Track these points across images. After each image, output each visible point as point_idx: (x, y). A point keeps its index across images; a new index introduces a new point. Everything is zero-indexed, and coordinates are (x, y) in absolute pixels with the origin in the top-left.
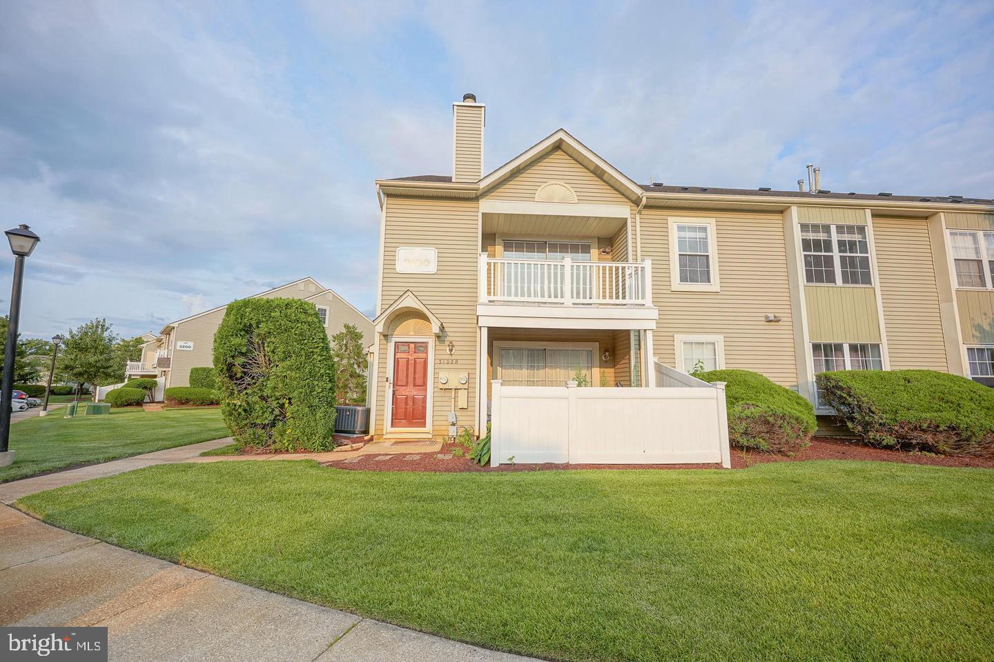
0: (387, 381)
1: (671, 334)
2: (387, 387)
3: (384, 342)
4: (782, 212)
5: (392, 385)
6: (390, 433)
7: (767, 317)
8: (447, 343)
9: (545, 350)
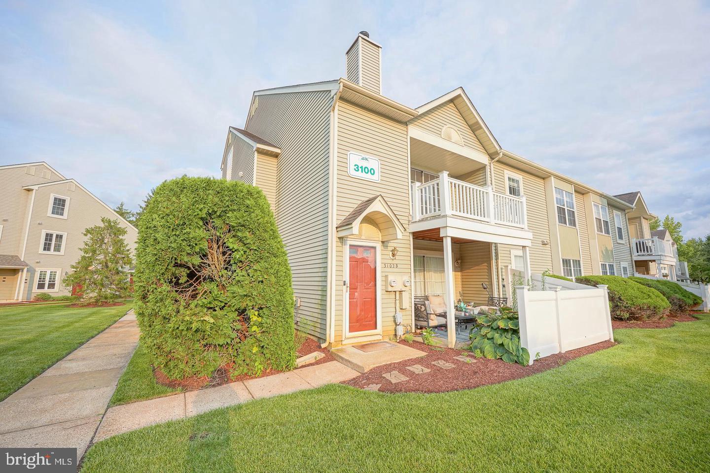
0: (345, 285)
1: (509, 249)
2: (344, 290)
3: (340, 244)
4: (544, 179)
5: (348, 288)
6: (348, 338)
7: (543, 242)
8: (390, 249)
9: (424, 256)
